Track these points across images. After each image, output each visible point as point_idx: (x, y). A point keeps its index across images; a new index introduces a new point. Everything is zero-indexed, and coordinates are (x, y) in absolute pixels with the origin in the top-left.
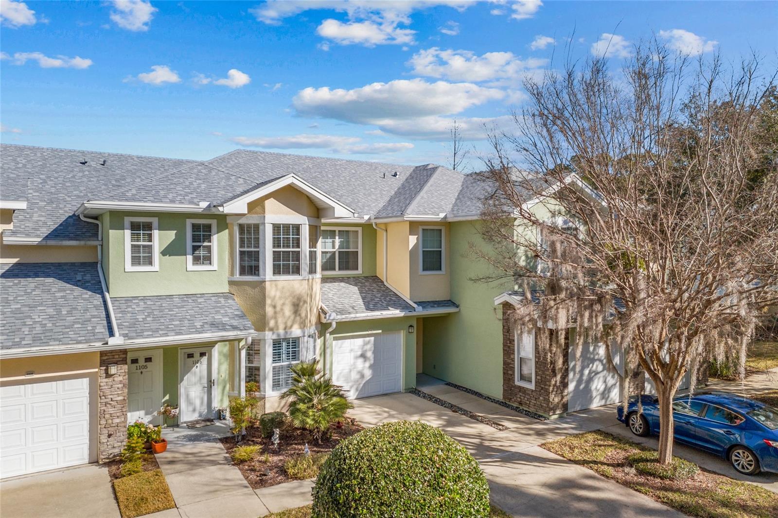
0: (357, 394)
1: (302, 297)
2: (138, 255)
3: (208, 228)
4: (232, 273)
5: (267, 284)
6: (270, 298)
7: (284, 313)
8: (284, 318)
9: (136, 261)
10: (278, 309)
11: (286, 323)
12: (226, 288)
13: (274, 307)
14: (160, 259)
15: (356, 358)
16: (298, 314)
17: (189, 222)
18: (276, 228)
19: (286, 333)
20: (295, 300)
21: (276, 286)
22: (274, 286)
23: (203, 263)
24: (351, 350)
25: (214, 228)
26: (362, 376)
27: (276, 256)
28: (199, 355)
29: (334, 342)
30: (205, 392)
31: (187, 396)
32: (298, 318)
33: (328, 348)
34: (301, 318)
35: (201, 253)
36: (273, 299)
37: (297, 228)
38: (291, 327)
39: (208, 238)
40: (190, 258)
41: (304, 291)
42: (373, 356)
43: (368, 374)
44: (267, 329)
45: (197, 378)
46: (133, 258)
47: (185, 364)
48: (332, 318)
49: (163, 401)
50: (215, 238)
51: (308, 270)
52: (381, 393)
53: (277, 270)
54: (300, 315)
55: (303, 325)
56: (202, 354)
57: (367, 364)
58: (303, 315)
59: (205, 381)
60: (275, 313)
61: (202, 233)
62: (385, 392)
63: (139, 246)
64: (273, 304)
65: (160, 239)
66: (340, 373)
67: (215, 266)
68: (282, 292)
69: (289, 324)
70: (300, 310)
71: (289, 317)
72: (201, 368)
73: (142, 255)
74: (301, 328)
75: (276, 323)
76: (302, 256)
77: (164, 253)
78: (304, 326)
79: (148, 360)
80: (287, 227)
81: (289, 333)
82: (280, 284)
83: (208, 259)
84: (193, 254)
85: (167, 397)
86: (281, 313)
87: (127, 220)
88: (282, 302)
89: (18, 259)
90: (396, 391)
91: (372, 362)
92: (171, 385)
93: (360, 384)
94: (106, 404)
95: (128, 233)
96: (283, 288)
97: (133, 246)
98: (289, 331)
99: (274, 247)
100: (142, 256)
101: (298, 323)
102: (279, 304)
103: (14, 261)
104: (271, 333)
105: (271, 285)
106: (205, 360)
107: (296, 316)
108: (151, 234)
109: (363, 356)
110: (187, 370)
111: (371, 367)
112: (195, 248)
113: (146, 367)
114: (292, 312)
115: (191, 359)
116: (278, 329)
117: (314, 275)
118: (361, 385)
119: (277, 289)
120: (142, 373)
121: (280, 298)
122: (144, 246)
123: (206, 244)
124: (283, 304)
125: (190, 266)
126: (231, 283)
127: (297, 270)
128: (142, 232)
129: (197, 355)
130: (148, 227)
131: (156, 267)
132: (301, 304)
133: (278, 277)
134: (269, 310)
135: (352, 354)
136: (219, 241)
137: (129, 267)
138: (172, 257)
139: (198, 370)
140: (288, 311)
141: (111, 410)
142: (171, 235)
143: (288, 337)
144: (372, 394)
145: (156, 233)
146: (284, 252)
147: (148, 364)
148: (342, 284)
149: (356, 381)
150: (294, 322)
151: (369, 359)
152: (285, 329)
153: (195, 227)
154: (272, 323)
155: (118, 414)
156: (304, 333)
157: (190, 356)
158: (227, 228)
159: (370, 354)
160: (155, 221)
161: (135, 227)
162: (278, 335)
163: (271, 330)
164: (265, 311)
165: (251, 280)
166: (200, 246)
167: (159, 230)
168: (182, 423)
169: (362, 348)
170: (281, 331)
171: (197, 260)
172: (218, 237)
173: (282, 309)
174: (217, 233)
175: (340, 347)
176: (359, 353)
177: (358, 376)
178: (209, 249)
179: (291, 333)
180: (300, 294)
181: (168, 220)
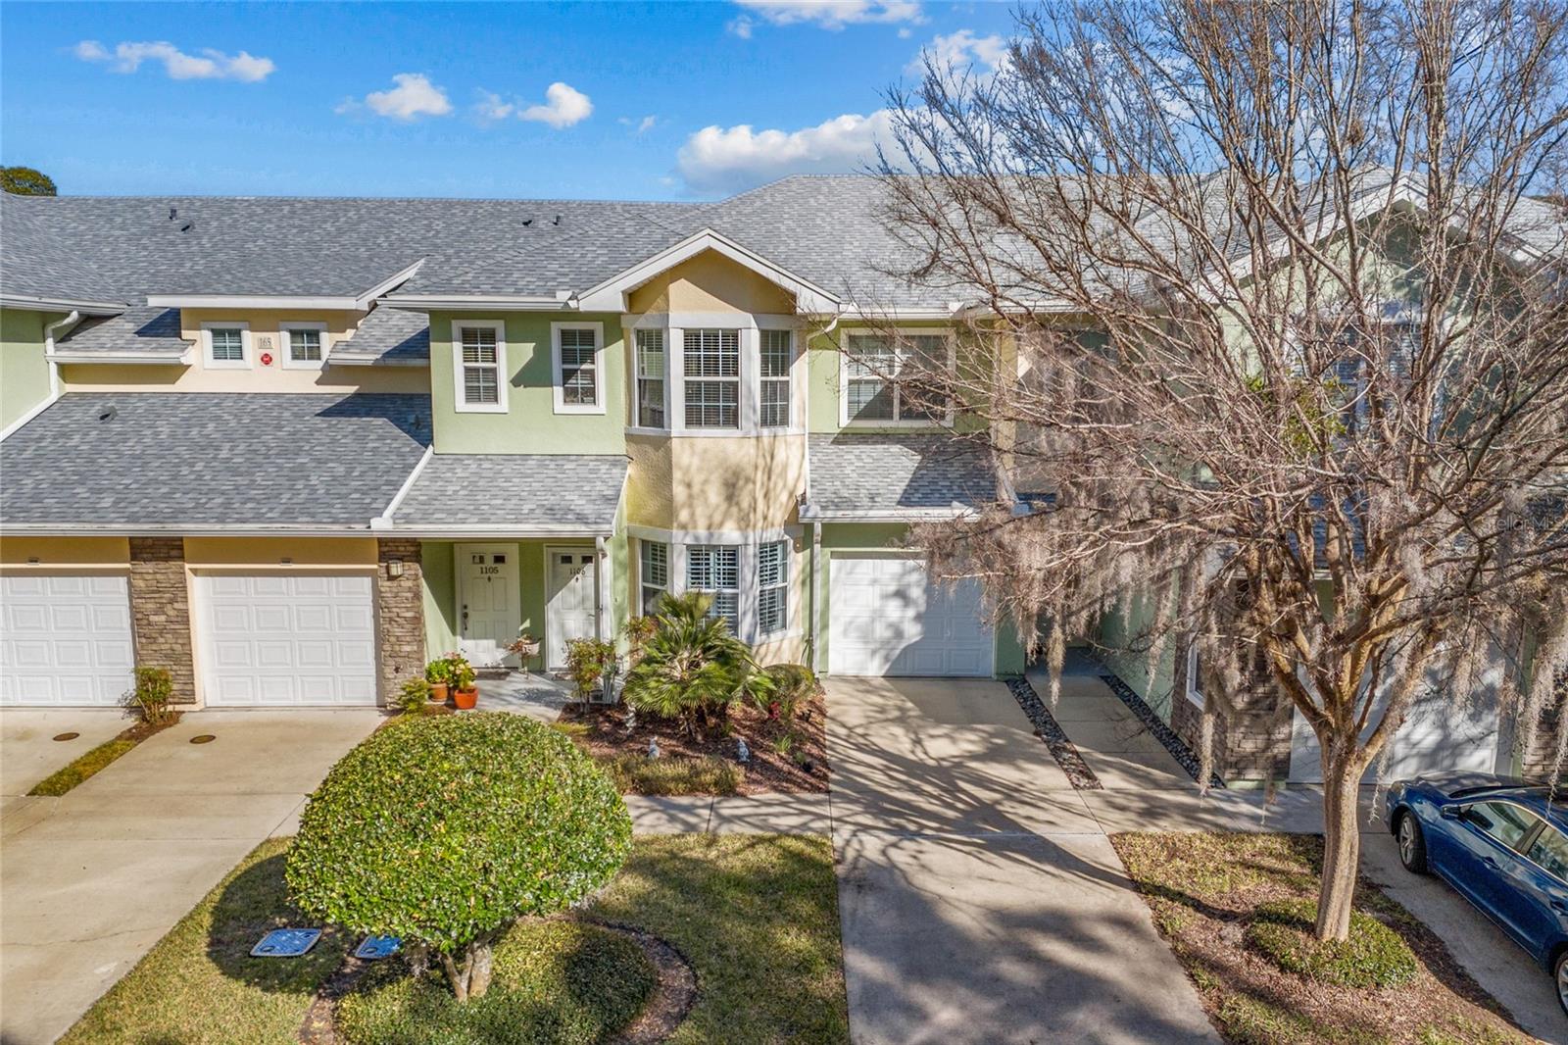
0: (887, 666)
1: (743, 470)
2: (476, 384)
3: (588, 337)
4: (630, 422)
5: (675, 444)
6: (680, 468)
7: (706, 499)
8: (708, 507)
9: (472, 394)
10: (696, 489)
11: (710, 517)
12: (620, 447)
13: (689, 486)
14: (510, 392)
15: (886, 597)
16: (734, 502)
17: (556, 328)
18: (692, 338)
19: (711, 535)
20: (729, 475)
21: (692, 446)
22: (687, 446)
23: (583, 401)
24: (874, 582)
25: (599, 338)
26: (899, 634)
27: (692, 392)
28: (580, 560)
29: (834, 564)
30: (591, 624)
31: (562, 626)
32: (734, 510)
33: (817, 571)
34: (740, 510)
35: (578, 382)
36: (687, 471)
37: (732, 338)
38: (721, 525)
39: (589, 356)
40: (559, 391)
41: (746, 460)
42: (925, 597)
43: (913, 632)
44: (675, 525)
45: (579, 598)
46: (468, 389)
47: (554, 571)
48: (810, 514)
49: (521, 628)
50: (601, 355)
51: (758, 417)
52: (943, 673)
53: (693, 418)
54: (737, 504)
55: (744, 523)
56: (587, 560)
57: (911, 613)
58: (745, 504)
59: (591, 603)
60: (690, 496)
61: (578, 347)
62: (952, 673)
63: (477, 370)
64: (687, 480)
65: (511, 357)
66: (851, 623)
67: (602, 406)
68: (703, 460)
69: (717, 518)
70: (739, 496)
71: (718, 506)
72: (583, 582)
73: (482, 384)
74: (740, 529)
75: (692, 515)
76: (743, 391)
77: (517, 382)
78: (748, 526)
79: (500, 559)
80: (711, 336)
81: (716, 536)
82: (700, 444)
83: (589, 394)
84: (564, 384)
85: (527, 624)
86: (702, 499)
87: (457, 326)
88: (702, 477)
89: (357, 387)
90: (978, 673)
91: (923, 608)
92: (533, 607)
93: (893, 649)
94: (391, 620)
95: (457, 347)
96: (705, 451)
97: (467, 369)
98: (716, 532)
99: (687, 374)
100: (481, 387)
101: (735, 518)
102: (697, 480)
103: (351, 389)
104: (681, 533)
105: (682, 444)
106: (589, 568)
107: (730, 505)
108: (494, 349)
109: (901, 594)
110: (560, 583)
111: (918, 618)
112: (567, 375)
113: (495, 570)
114: (722, 498)
115: (567, 566)
116: (695, 527)
117: (780, 430)
118: (897, 652)
119: (693, 453)
120: (489, 579)
121: (700, 469)
122: (485, 370)
123: (584, 367)
124: (706, 482)
125: (560, 406)
126: (630, 438)
127: (732, 419)
128: (479, 345)
129: (577, 560)
130: (489, 337)
131: (504, 404)
132: (741, 483)
133: (695, 431)
134: (679, 492)
135: (877, 589)
136: (608, 363)
137: (461, 404)
138: (530, 389)
139: (579, 585)
140: (715, 495)
141: (398, 631)
142: (527, 350)
143: (714, 542)
144: (921, 673)
145: (502, 347)
146: (706, 383)
147: (499, 566)
148: (895, 448)
149: (885, 643)
150: (726, 515)
151: (915, 603)
152: (709, 527)
153: (567, 336)
154: (684, 516)
155: (408, 639)
156: (746, 538)
157: (567, 559)
158: (622, 337)
159: (916, 593)
160: (499, 326)
161: (468, 336)
162: (697, 538)
163: (684, 527)
164: (671, 491)
165: (652, 434)
166: (576, 370)
167: (507, 342)
168: (552, 669)
169: (899, 580)
170: (702, 532)
171: (571, 395)
172: (606, 354)
173: (703, 491)
174: (605, 347)
175: (850, 573)
176: (892, 588)
177: (888, 634)
178: (591, 374)
179: (721, 535)
180: (738, 466)
181: (522, 324)
